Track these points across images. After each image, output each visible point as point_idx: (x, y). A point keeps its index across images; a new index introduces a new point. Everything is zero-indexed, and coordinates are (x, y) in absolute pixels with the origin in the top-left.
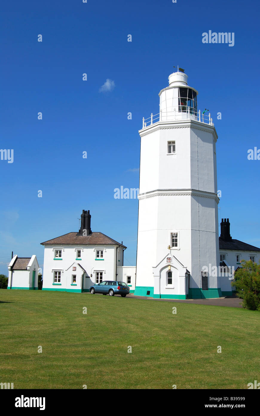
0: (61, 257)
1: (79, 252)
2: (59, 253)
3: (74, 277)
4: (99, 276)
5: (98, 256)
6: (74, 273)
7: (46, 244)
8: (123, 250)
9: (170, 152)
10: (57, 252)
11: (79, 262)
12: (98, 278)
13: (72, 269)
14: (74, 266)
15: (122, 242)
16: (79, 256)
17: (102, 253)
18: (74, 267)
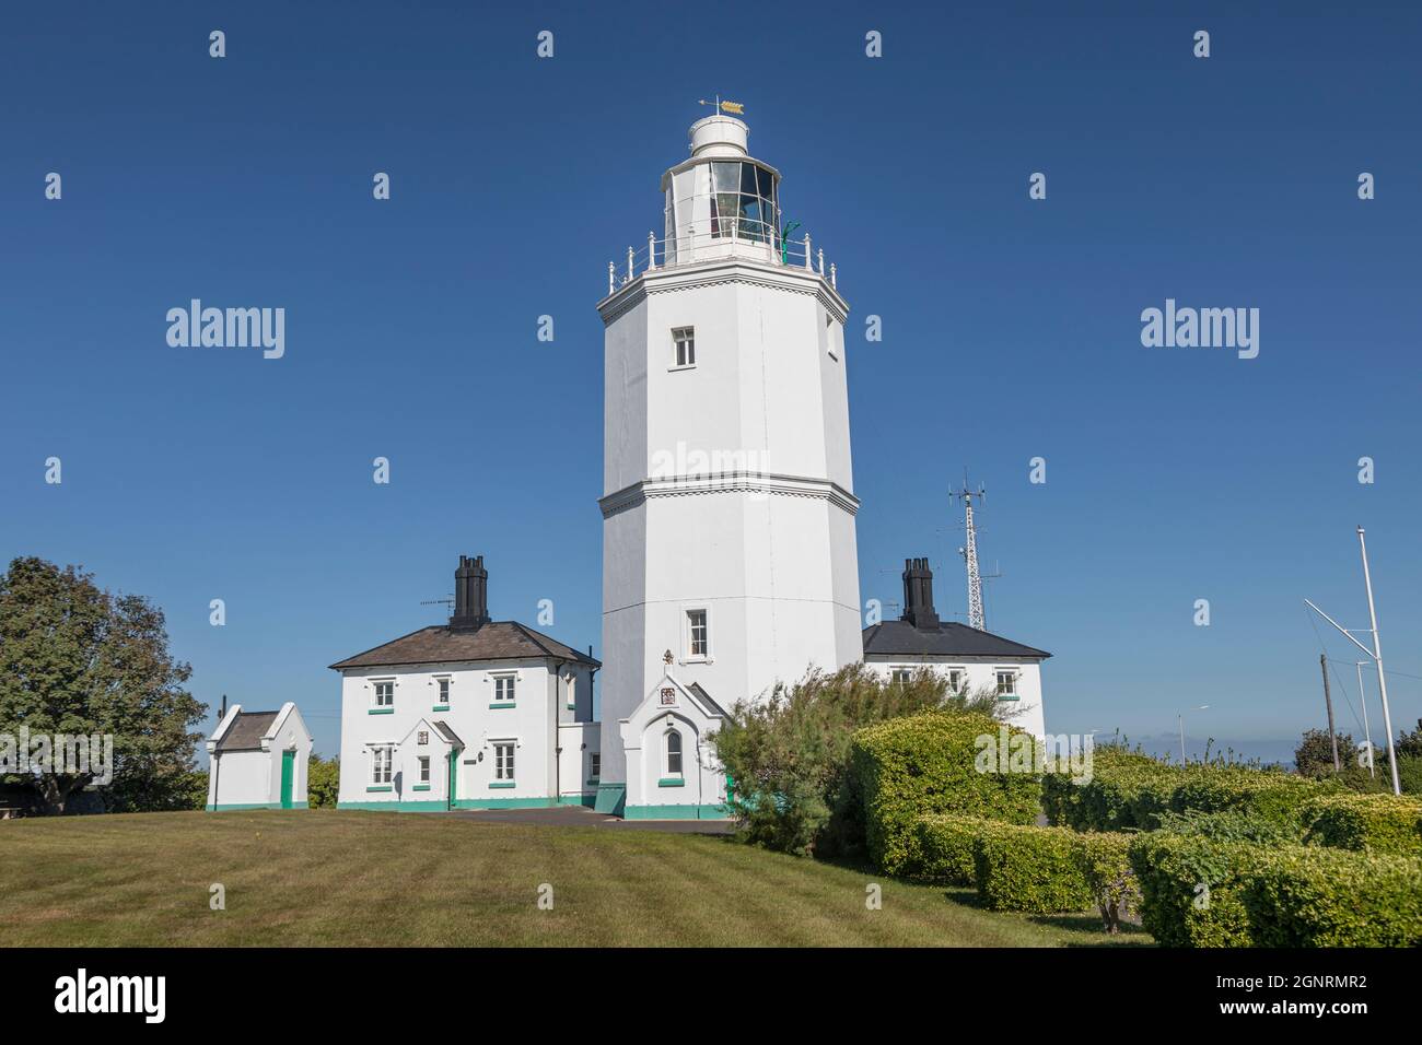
0: (391, 703)
1: (444, 685)
2: (385, 693)
3: (425, 762)
4: (505, 756)
5: (499, 696)
6: (424, 751)
7: (352, 667)
8: (592, 674)
9: (681, 361)
10: (379, 689)
11: (441, 716)
12: (500, 763)
13: (415, 738)
14: (424, 728)
15: (590, 647)
16: (444, 696)
17: (511, 683)
18: (422, 734)
